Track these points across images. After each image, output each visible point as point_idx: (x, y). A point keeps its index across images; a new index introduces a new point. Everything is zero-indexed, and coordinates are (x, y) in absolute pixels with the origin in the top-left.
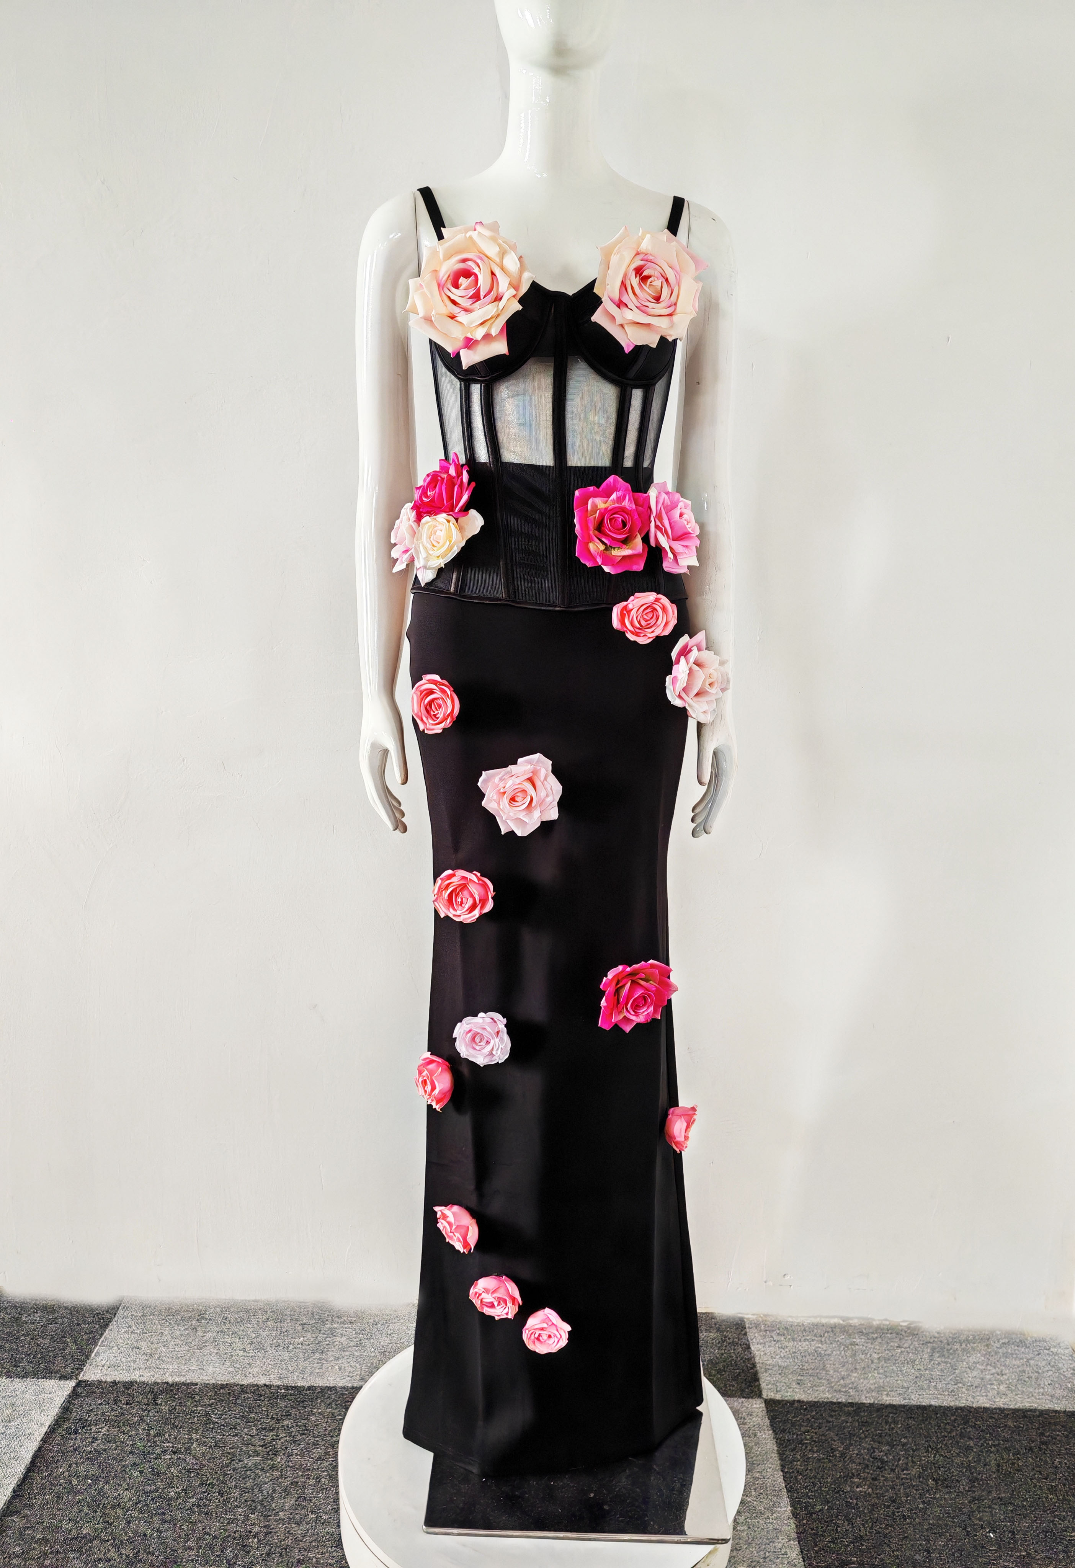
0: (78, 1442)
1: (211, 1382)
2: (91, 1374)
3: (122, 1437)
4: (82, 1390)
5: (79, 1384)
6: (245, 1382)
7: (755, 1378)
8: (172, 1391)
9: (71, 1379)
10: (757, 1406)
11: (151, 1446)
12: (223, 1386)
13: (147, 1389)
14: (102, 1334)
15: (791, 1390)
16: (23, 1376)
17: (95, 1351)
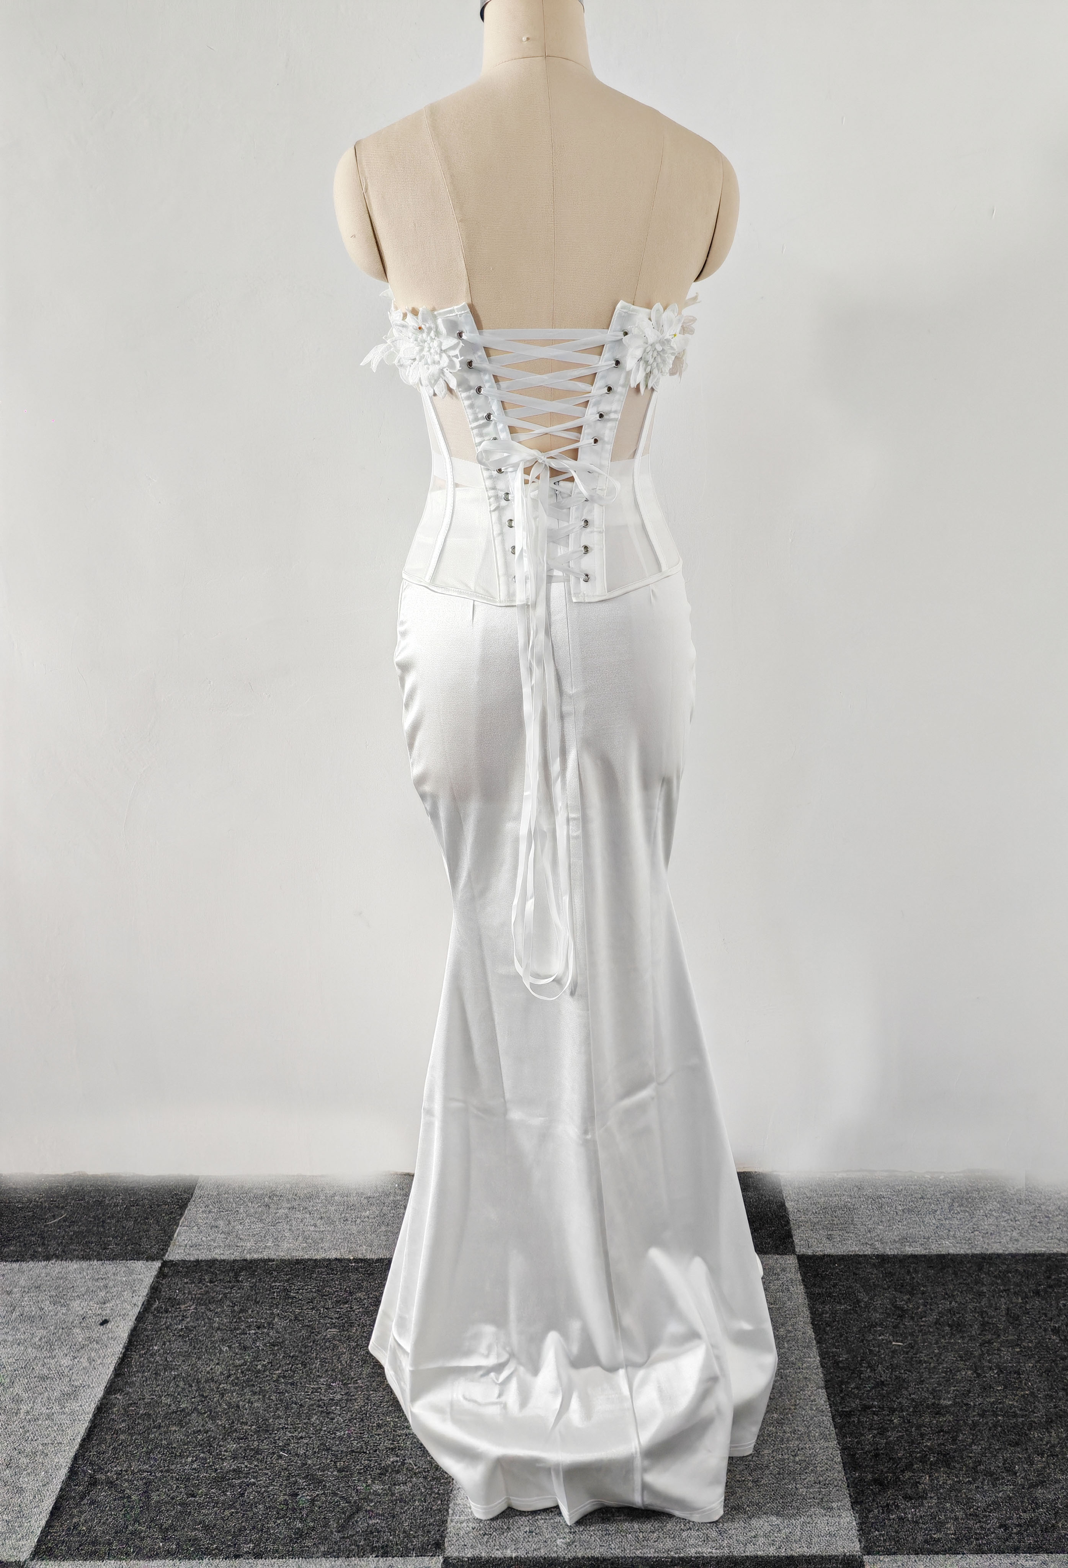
0: (169, 1320)
2: (175, 1254)
3: (209, 1313)
4: (168, 1270)
5: (165, 1264)
6: (318, 1257)
7: (789, 1235)
8: (251, 1267)
9: (158, 1260)
10: (791, 1261)
11: (235, 1322)
12: (298, 1262)
13: (228, 1267)
14: (181, 1215)
15: (822, 1245)
16: (113, 1258)
17: (177, 1231)
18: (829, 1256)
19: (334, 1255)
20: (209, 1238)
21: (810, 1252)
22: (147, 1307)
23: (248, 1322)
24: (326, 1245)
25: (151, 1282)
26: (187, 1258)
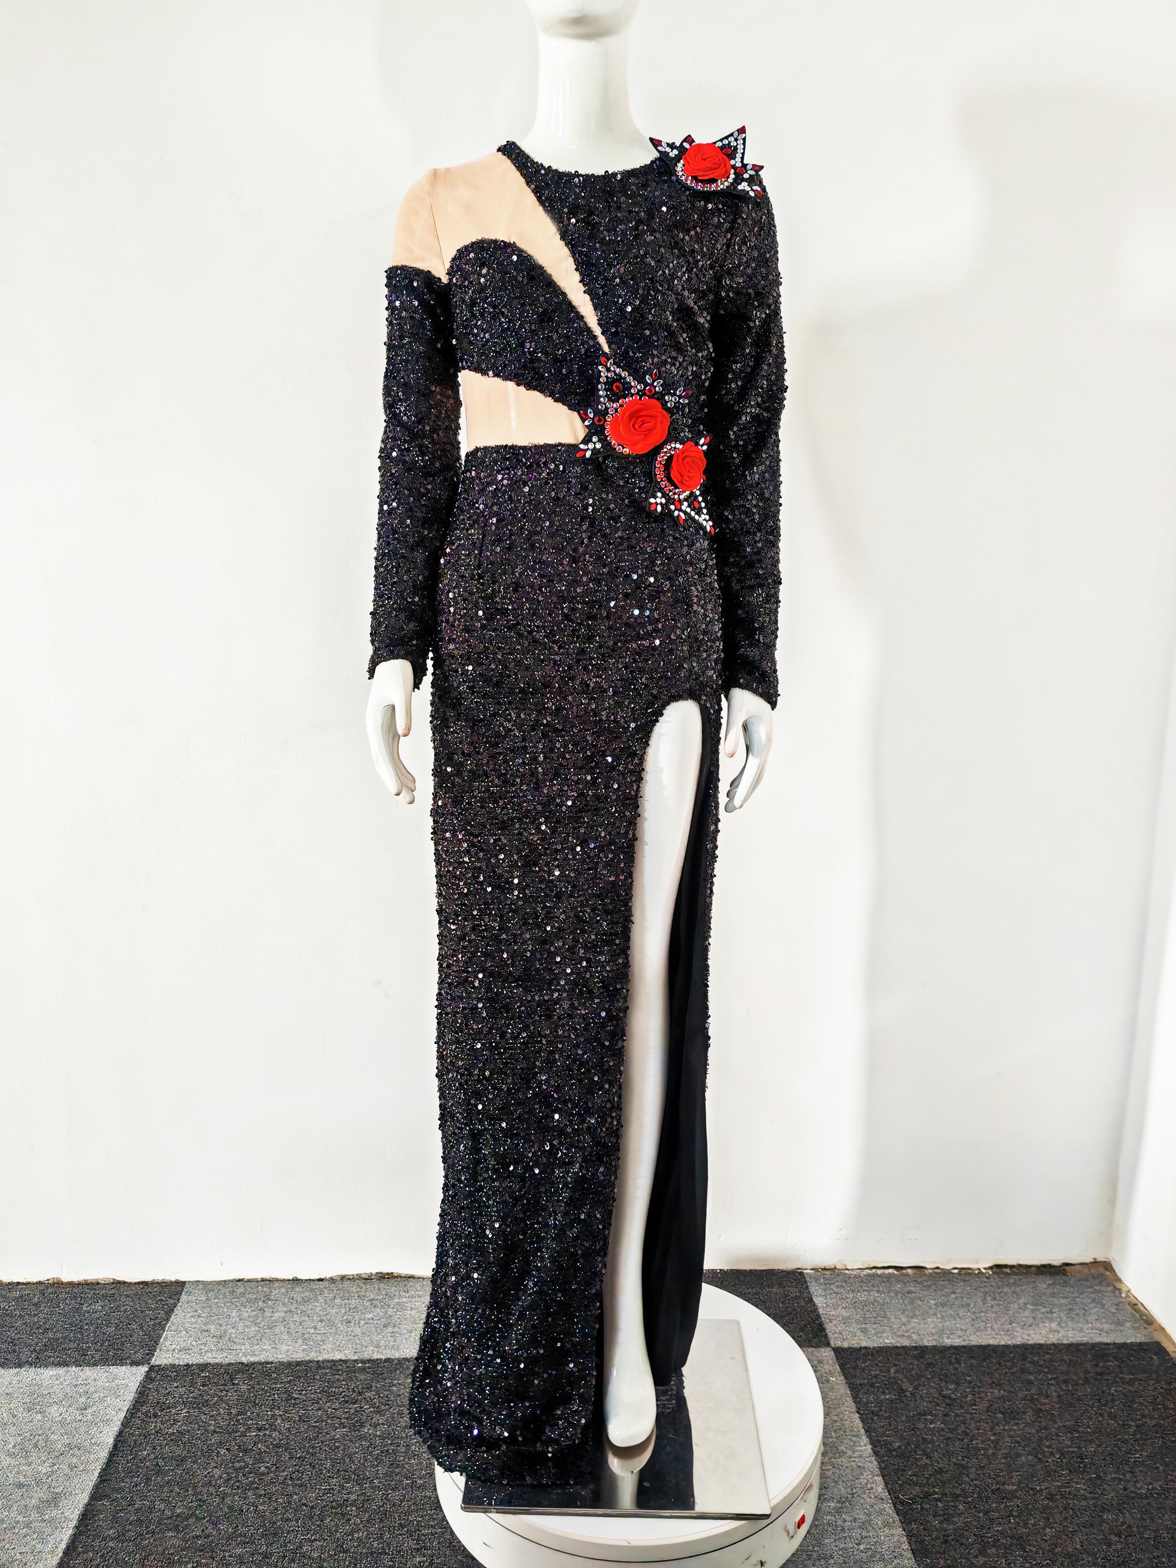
0: (159, 1425)
1: (285, 1360)
2: (161, 1358)
4: (156, 1374)
5: (152, 1368)
6: (320, 1359)
7: (822, 1328)
8: (248, 1370)
9: (143, 1364)
11: (233, 1425)
14: (168, 1320)
15: (857, 1338)
16: (93, 1364)
17: (164, 1336)
18: (865, 1348)
19: (338, 1356)
20: (199, 1343)
22: (133, 1412)
23: (247, 1424)
24: (329, 1347)
25: (137, 1386)
26: (176, 1362)
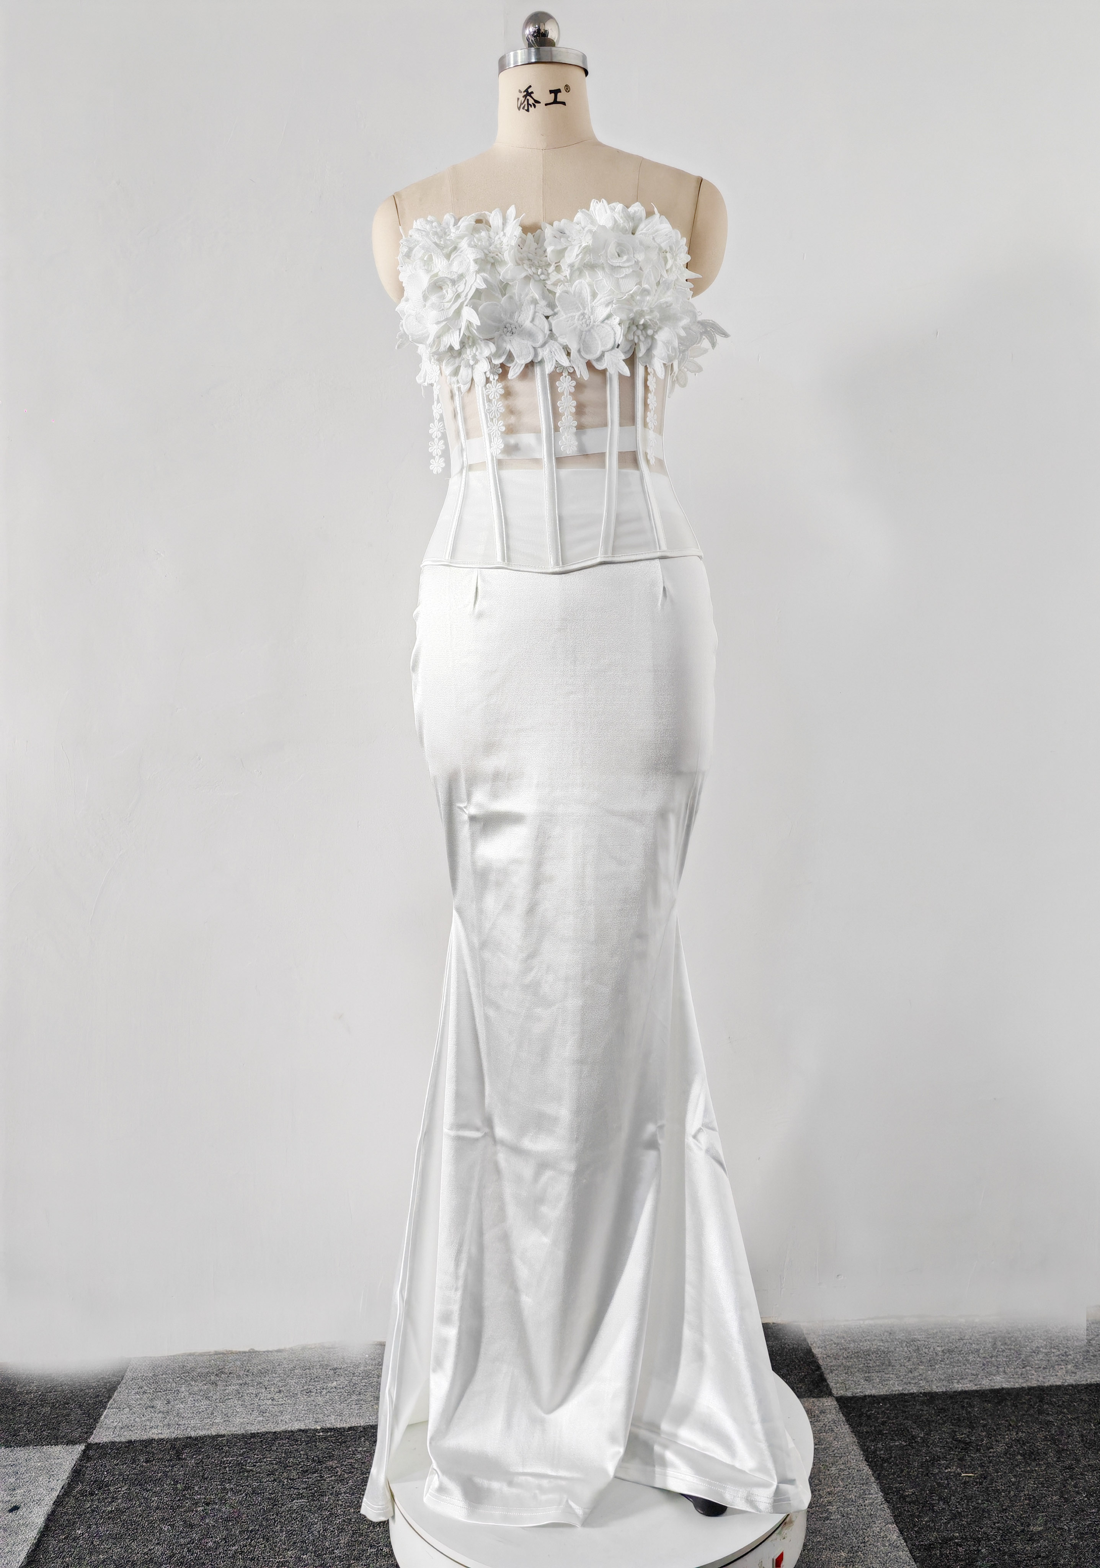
0: (95, 1503)
2: (101, 1436)
3: (144, 1493)
4: (93, 1452)
5: (89, 1447)
6: (278, 1429)
7: (822, 1379)
9: (80, 1443)
10: (829, 1403)
14: (110, 1397)
15: (860, 1387)
16: (26, 1444)
17: (105, 1413)
18: (870, 1396)
19: (296, 1426)
20: (143, 1419)
21: (849, 1394)
22: (67, 1491)
23: (194, 1499)
24: (287, 1417)
25: (73, 1465)
26: (117, 1440)
